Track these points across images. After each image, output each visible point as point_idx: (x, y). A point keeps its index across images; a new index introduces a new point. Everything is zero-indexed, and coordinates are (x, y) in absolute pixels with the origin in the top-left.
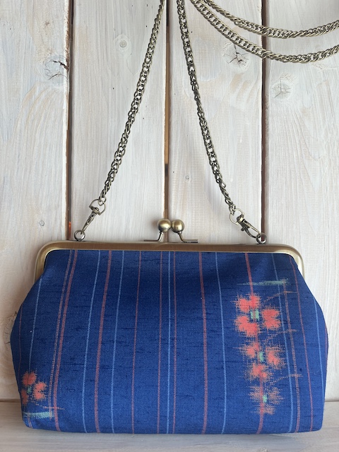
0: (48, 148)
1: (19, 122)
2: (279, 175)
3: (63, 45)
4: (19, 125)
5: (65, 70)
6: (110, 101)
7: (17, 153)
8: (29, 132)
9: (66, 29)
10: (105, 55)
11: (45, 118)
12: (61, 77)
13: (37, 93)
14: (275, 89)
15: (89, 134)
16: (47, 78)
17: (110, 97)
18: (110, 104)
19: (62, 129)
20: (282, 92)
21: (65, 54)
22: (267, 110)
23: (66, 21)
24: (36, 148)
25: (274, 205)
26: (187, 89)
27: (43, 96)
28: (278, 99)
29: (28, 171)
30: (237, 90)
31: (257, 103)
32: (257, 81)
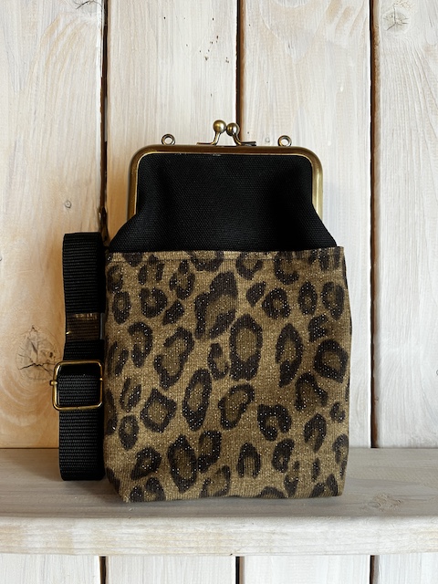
0: (75, 101)
1: (36, 66)
2: (395, 136)
4: (35, 71)
6: (160, 35)
7: (33, 108)
8: (49, 80)
11: (71, 59)
12: (93, 5)
13: (61, 28)
14: (386, 18)
15: (131, 81)
16: (75, 6)
17: (160, 31)
18: (160, 39)
19: (95, 73)
20: (397, 23)
22: (377, 47)
24: (58, 101)
25: (388, 178)
26: (265, 19)
27: (69, 31)
28: (392, 33)
29: (49, 132)
30: (336, 20)
31: (364, 36)
32: (362, 9)
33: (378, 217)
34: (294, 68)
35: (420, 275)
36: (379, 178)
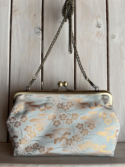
0: (35, 57)
1: (26, 48)
2: (113, 65)
3: (40, 23)
4: (25, 49)
5: (41, 31)
7: (25, 58)
8: (29, 51)
9: (41, 17)
10: (54, 26)
11: (34, 48)
12: (39, 33)
13: (32, 39)
14: (111, 36)
16: (35, 33)
19: (40, 50)
20: (114, 37)
21: (41, 26)
22: (108, 43)
23: (41, 14)
24: (31, 56)
25: (112, 75)
26: (81, 37)
27: (34, 39)
28: (112, 39)
29: (28, 64)
30: (98, 37)
31: (105, 41)
32: (105, 34)
33: (109, 85)
34: (88, 48)
35: (120, 99)
36: (109, 75)
